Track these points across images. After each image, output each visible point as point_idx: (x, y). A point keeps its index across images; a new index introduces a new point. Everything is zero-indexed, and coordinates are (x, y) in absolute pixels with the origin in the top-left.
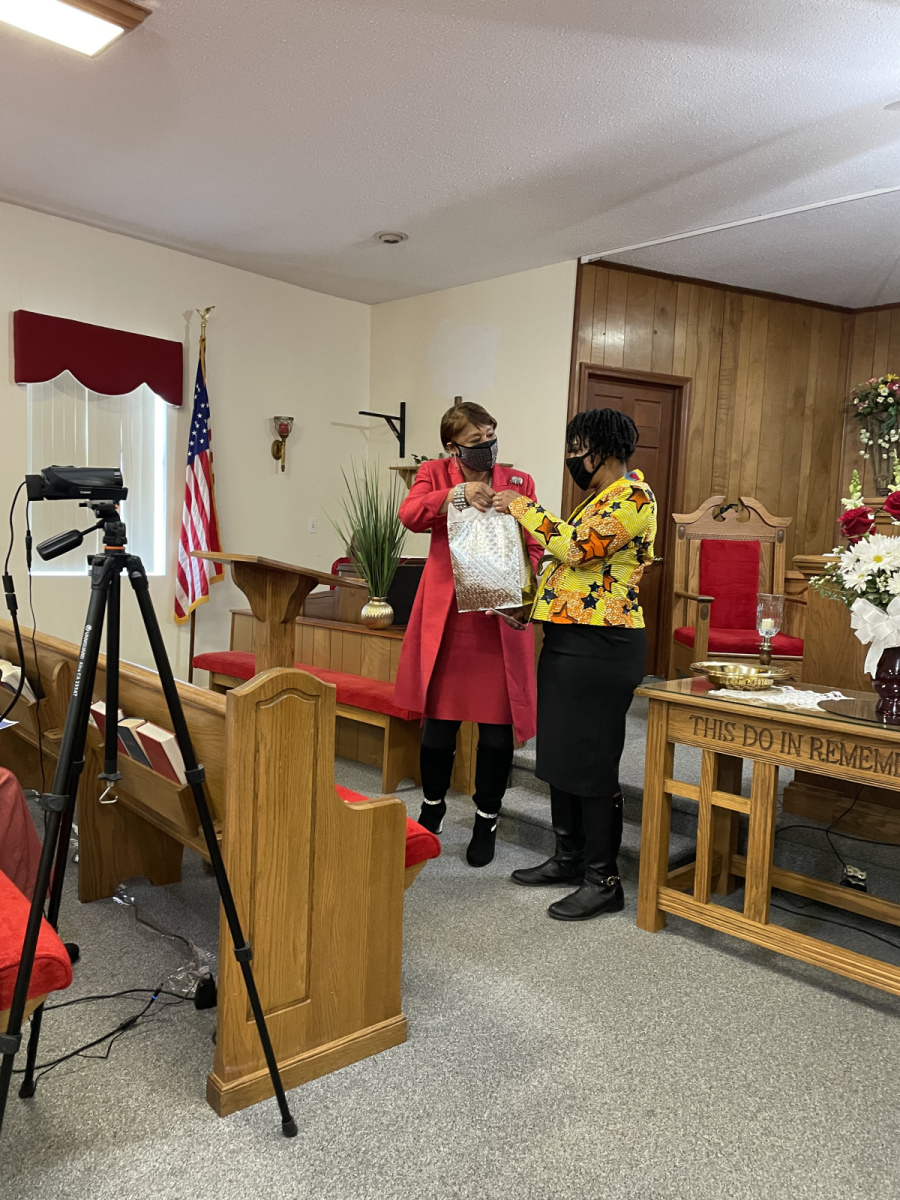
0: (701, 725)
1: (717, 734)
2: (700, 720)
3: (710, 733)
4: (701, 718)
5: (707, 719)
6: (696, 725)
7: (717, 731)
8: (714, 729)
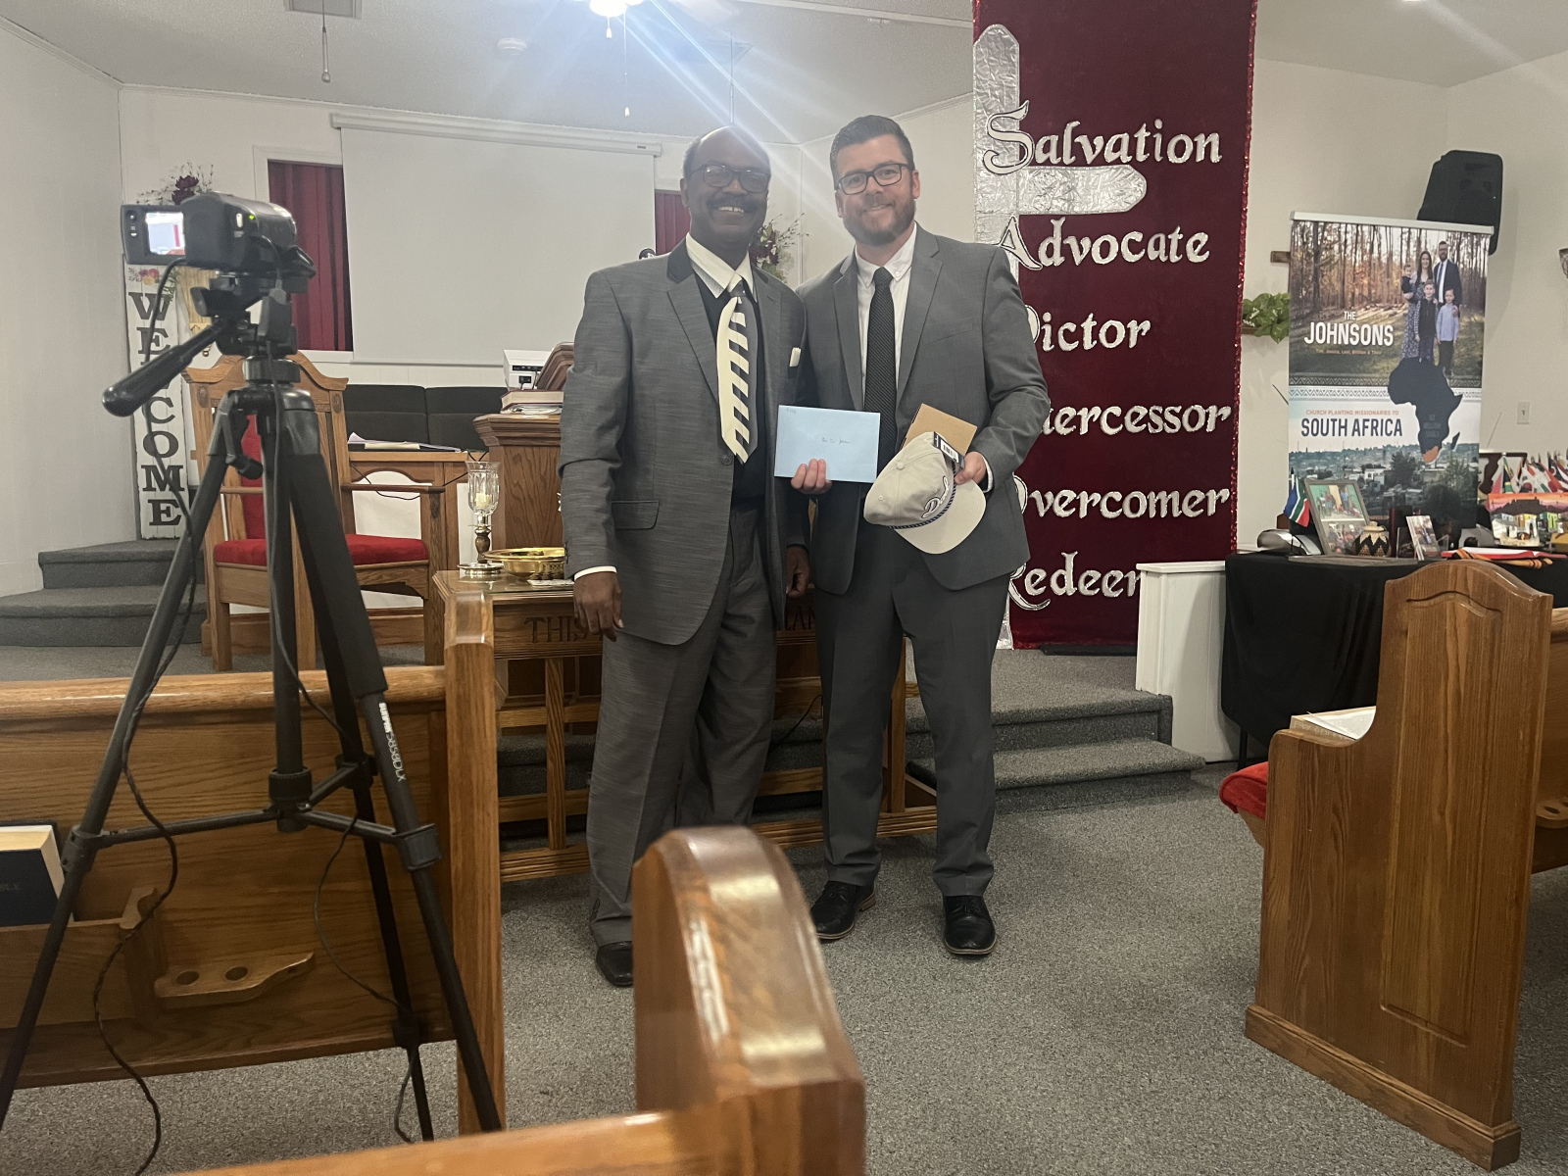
0: (542, 627)
1: (565, 635)
2: (539, 623)
3: (555, 635)
4: (542, 620)
5: (549, 619)
6: (535, 629)
7: (565, 630)
8: (561, 629)
